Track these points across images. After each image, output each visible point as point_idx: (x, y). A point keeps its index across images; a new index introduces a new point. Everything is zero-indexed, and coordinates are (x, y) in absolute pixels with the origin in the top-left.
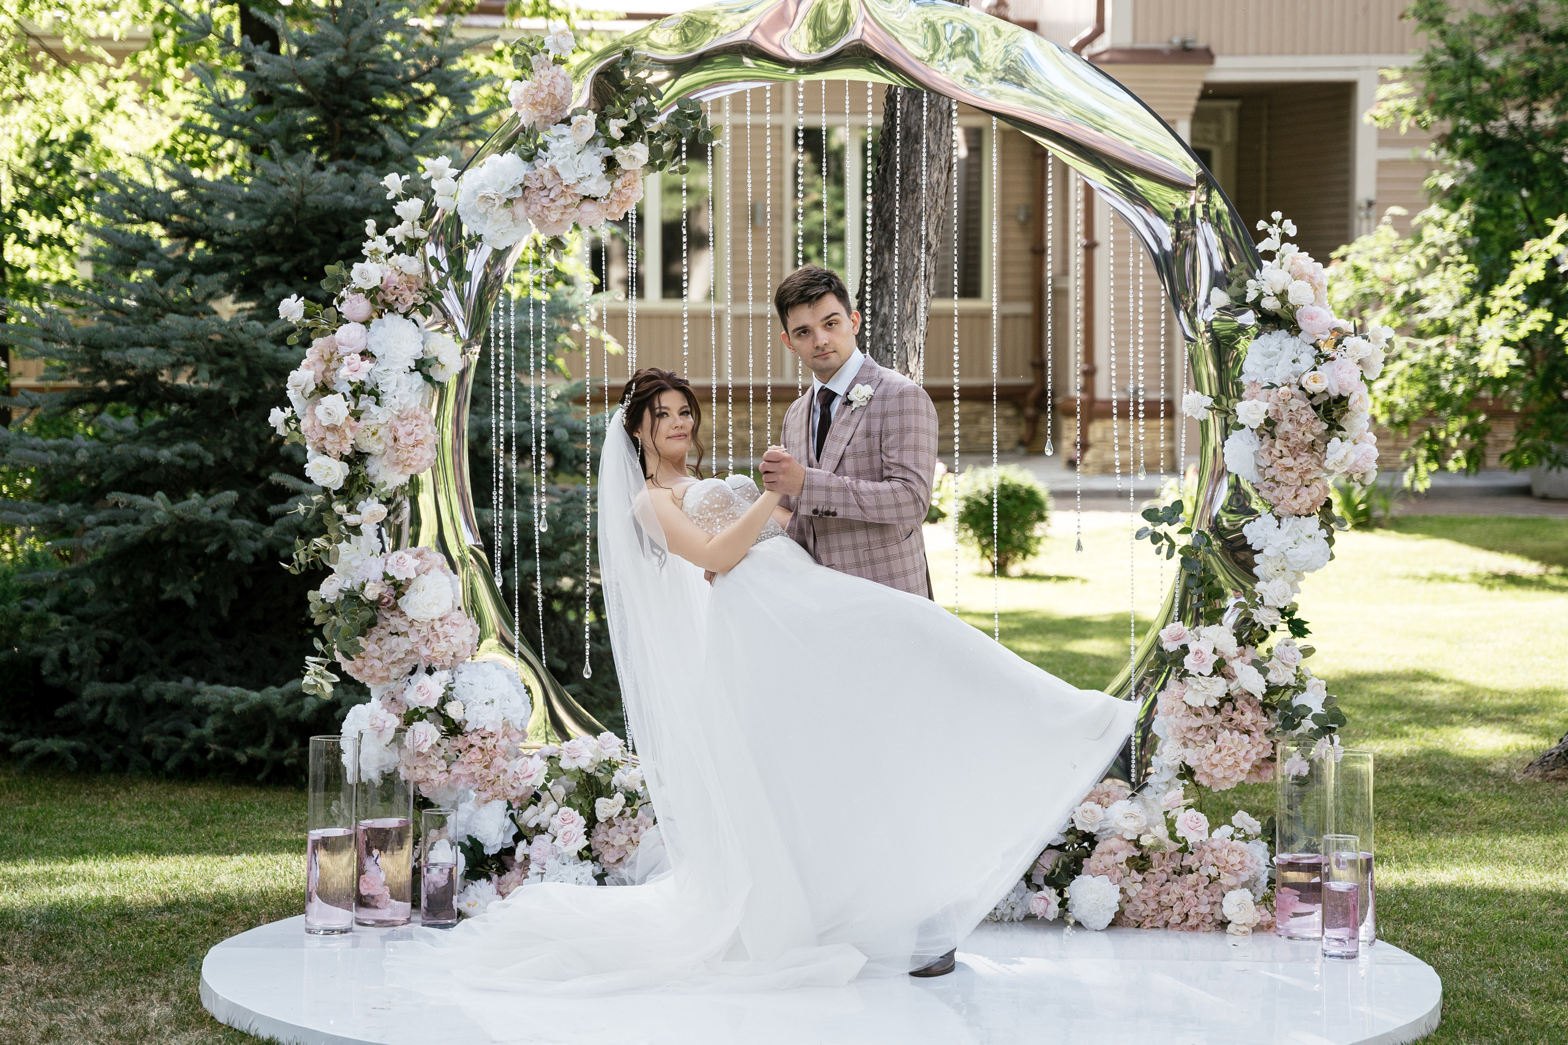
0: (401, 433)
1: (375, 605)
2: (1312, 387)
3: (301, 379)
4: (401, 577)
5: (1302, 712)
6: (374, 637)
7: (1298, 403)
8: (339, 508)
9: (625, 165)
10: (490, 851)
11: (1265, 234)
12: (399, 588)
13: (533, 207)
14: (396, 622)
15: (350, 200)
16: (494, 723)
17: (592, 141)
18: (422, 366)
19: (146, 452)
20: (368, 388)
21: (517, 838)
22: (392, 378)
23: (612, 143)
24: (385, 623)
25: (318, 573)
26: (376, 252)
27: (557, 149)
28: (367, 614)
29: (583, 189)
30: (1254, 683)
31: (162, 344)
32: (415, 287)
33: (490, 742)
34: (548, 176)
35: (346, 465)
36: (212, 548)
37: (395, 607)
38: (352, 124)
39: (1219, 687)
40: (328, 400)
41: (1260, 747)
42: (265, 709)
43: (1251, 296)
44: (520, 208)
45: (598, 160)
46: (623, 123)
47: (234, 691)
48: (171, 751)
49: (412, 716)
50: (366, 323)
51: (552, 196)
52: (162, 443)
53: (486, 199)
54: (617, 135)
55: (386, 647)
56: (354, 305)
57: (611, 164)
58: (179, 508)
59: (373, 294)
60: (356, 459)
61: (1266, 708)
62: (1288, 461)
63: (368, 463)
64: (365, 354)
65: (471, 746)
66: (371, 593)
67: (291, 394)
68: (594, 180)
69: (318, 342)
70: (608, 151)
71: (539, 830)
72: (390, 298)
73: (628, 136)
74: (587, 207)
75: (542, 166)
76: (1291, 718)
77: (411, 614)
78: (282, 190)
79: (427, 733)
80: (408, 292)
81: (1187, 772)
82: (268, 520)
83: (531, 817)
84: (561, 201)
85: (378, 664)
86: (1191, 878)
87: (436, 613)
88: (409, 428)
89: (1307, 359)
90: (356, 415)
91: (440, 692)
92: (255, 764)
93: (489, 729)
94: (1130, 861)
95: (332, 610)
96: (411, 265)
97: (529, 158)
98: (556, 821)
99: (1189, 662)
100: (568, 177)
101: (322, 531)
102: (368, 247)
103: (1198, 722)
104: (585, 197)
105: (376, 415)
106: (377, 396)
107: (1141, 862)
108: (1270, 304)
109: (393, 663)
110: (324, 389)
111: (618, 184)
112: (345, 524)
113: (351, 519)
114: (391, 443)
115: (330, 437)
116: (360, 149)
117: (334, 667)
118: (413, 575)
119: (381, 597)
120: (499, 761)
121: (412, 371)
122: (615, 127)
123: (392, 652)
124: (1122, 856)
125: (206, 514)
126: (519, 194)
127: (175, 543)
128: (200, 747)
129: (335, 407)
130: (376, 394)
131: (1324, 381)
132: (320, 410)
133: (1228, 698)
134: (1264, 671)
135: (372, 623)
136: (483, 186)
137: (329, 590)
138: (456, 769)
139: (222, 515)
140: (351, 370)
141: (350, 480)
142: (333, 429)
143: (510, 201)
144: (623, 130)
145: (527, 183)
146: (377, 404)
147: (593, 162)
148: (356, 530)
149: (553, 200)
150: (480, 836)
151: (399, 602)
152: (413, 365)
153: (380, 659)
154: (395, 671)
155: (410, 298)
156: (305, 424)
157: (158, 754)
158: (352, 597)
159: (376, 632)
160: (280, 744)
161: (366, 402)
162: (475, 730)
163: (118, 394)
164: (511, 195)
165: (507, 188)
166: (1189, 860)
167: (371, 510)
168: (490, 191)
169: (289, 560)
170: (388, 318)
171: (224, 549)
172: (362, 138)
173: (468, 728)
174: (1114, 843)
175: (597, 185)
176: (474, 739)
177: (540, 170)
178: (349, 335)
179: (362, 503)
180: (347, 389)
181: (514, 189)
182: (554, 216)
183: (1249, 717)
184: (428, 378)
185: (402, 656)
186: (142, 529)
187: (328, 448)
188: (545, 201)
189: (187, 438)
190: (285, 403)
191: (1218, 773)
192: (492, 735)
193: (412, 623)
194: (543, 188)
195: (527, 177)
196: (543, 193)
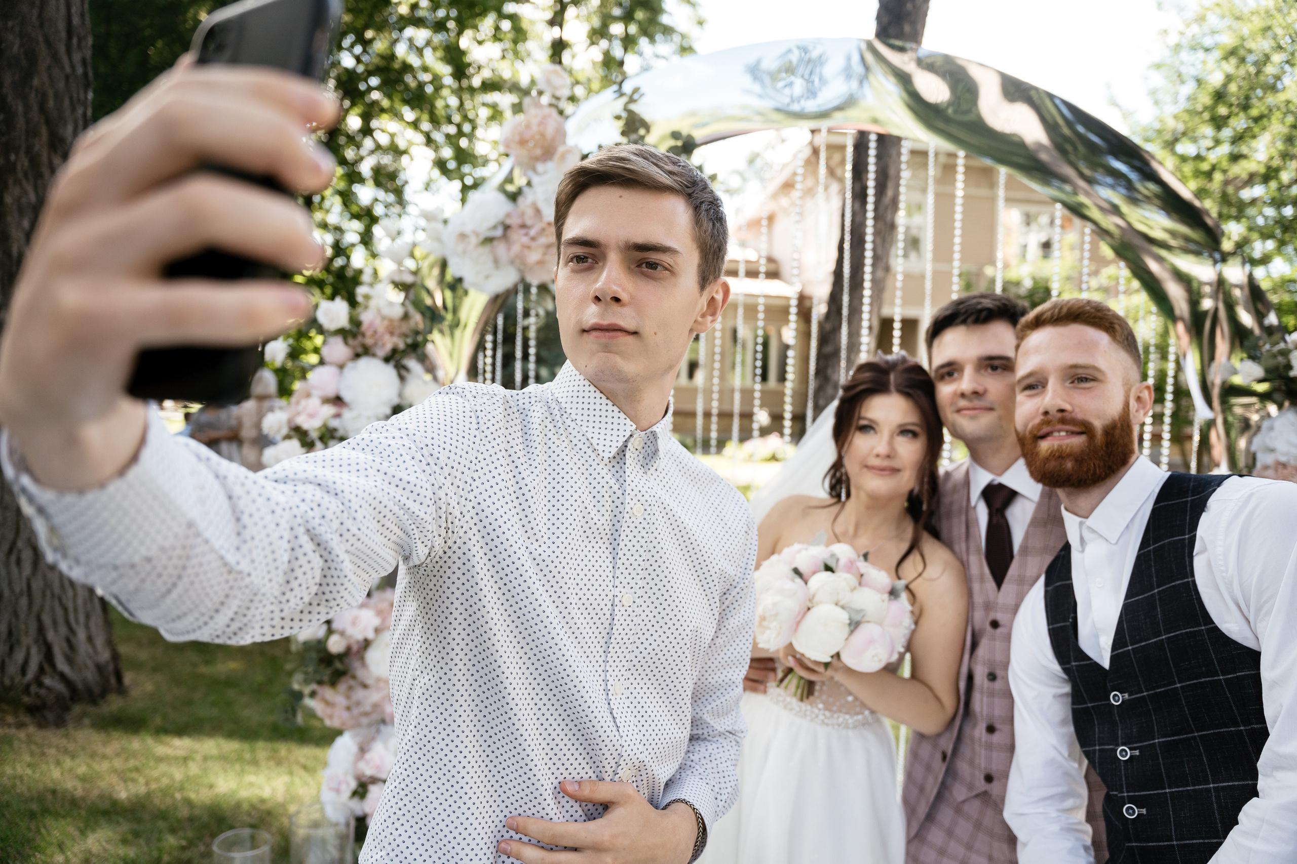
1: (341, 658)
4: (357, 636)
6: (342, 688)
12: (362, 643)
13: (514, 248)
14: (361, 676)
24: (352, 674)
27: (539, 184)
32: (397, 332)
34: (530, 212)
44: (500, 248)
50: (341, 367)
51: (533, 232)
53: (463, 236)
55: (354, 698)
56: (333, 348)
59: (348, 337)
64: (338, 400)
66: (334, 648)
72: (369, 341)
75: (525, 202)
77: (374, 670)
80: (388, 337)
85: (346, 715)
96: (392, 308)
97: (514, 197)
109: (362, 714)
118: (370, 635)
119: (344, 651)
123: (359, 703)
126: (499, 232)
135: (339, 674)
136: (463, 225)
140: (308, 415)
143: (489, 240)
145: (508, 222)
149: (533, 239)
151: (365, 656)
152: (388, 412)
153: (348, 709)
155: (389, 343)
159: (343, 684)
164: (492, 233)
165: (486, 226)
168: (468, 229)
170: (364, 362)
177: (523, 208)
178: (322, 378)
181: (495, 227)
182: (533, 257)
188: (525, 240)
193: (373, 680)
194: (523, 226)
195: (508, 215)
196: (523, 231)
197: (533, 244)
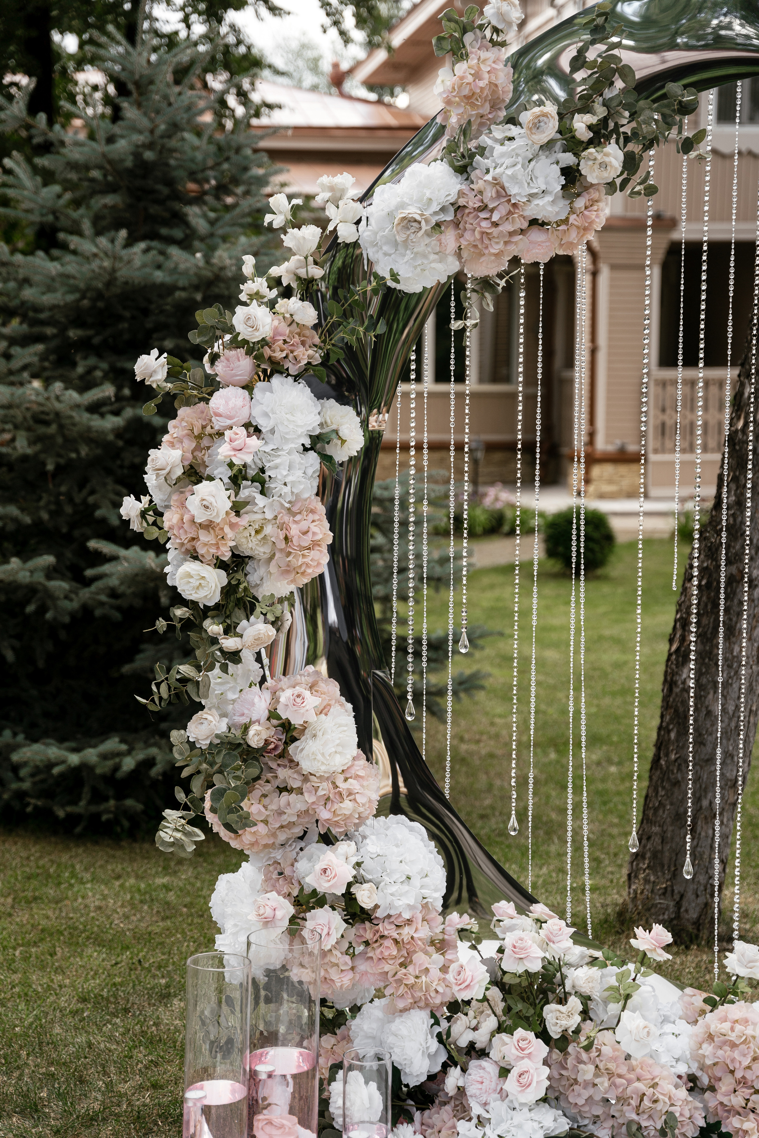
0: (294, 531)
1: (259, 752)
3: (164, 461)
4: (296, 721)
6: (257, 793)
8: (213, 628)
9: (592, 177)
10: (414, 1080)
12: (291, 732)
13: (468, 235)
14: (284, 774)
16: (410, 907)
17: (551, 144)
18: (319, 443)
20: (251, 472)
21: (447, 1062)
22: (282, 460)
23: (576, 146)
24: (269, 775)
25: (184, 708)
26: (257, 296)
27: (502, 155)
29: (534, 211)
32: (311, 342)
33: (407, 932)
34: (490, 192)
35: (223, 573)
36: (30, 608)
37: (283, 755)
38: (154, 209)
40: (204, 488)
44: (449, 236)
45: (556, 170)
46: (590, 119)
47: (55, 750)
49: (308, 902)
50: (248, 387)
51: (495, 217)
53: (409, 223)
54: (584, 135)
55: (273, 807)
56: (231, 364)
57: (572, 175)
59: (258, 349)
60: (236, 564)
63: (248, 568)
64: (250, 428)
65: (382, 937)
66: (255, 738)
67: (150, 479)
68: (549, 198)
69: (184, 412)
70: (568, 159)
71: (476, 1052)
72: (280, 355)
73: (599, 136)
74: (536, 235)
75: (482, 178)
77: (306, 766)
79: (328, 922)
80: (301, 349)
83: (462, 1032)
84: (507, 227)
85: (261, 828)
87: (338, 763)
88: (304, 525)
90: (237, 509)
91: (348, 874)
93: (406, 916)
95: (201, 754)
96: (305, 311)
97: (463, 168)
100: (519, 193)
102: (248, 288)
104: (534, 222)
105: (263, 508)
106: (263, 483)
109: (282, 827)
110: (195, 474)
111: (580, 203)
112: (221, 650)
113: (230, 643)
114: (282, 545)
115: (204, 537)
117: (199, 822)
118: (311, 720)
119: (267, 742)
120: (418, 957)
121: (306, 449)
122: (582, 125)
123: (280, 813)
126: (449, 217)
129: (213, 498)
130: (261, 481)
132: (193, 503)
135: (256, 775)
136: (402, 205)
137: (199, 730)
138: (363, 967)
140: (233, 449)
141: (228, 591)
142: (208, 526)
143: (438, 225)
144: (590, 127)
145: (462, 202)
146: (262, 493)
147: (551, 173)
148: (235, 657)
149: (496, 225)
150: (400, 1062)
151: (291, 748)
152: (308, 443)
153: (266, 822)
154: (282, 837)
155: (303, 355)
156: (170, 519)
158: (230, 743)
159: (260, 788)
161: (249, 490)
162: (389, 916)
164: (442, 217)
165: (435, 207)
167: (253, 629)
168: (413, 211)
169: (148, 694)
170: (277, 380)
173: (380, 914)
175: (551, 205)
176: (387, 929)
177: (479, 185)
178: (227, 403)
179: (244, 622)
180: (226, 473)
181: (443, 209)
184: (325, 459)
185: (294, 819)
187: (201, 551)
188: (485, 224)
190: (141, 490)
192: (409, 922)
193: (306, 778)
194: (484, 208)
195: (461, 194)
196: (483, 215)
197: (495, 231)
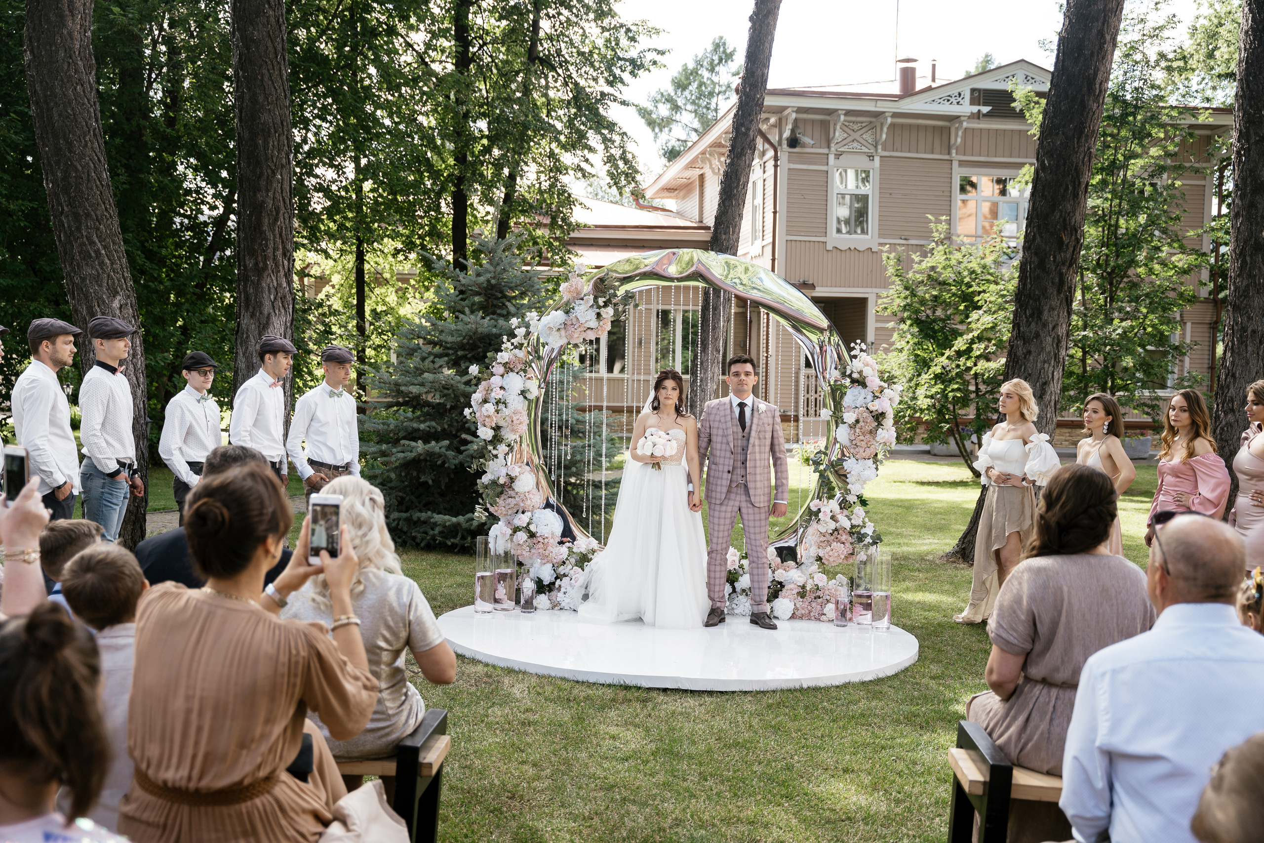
0: (514, 419)
1: (503, 486)
2: (871, 408)
3: (476, 397)
4: (513, 475)
5: (865, 535)
7: (866, 414)
8: (490, 448)
9: (604, 316)
10: (546, 583)
11: (854, 348)
12: (512, 479)
13: (569, 332)
14: (511, 493)
15: (494, 330)
16: (550, 534)
17: (592, 306)
18: (523, 393)
19: (415, 425)
20: (502, 401)
21: (556, 578)
22: (512, 397)
23: (599, 307)
24: (506, 493)
25: (481, 473)
26: (506, 349)
27: (578, 309)
28: (500, 489)
30: (847, 524)
31: (422, 384)
32: (521, 362)
33: (545, 541)
34: (574, 320)
35: (493, 431)
36: (439, 462)
37: (510, 487)
38: (495, 302)
39: (832, 525)
40: (487, 405)
41: (848, 548)
42: (458, 524)
43: (848, 372)
44: (563, 332)
45: (594, 314)
46: (604, 299)
47: (447, 517)
48: (423, 539)
49: (516, 530)
50: (502, 376)
51: (577, 327)
52: (421, 422)
53: (550, 328)
54: (602, 304)
55: (507, 502)
56: (498, 369)
57: (599, 315)
58: (427, 447)
59: (505, 365)
60: (497, 428)
61: (851, 534)
62: (862, 438)
63: (501, 430)
64: (502, 388)
65: (539, 542)
66: (502, 481)
67: (473, 403)
68: (592, 321)
69: (483, 383)
70: (598, 311)
71: (565, 575)
72: (512, 367)
73: (606, 305)
74: (589, 332)
75: (572, 316)
76: (861, 538)
77: (517, 490)
78: (469, 326)
79: (522, 536)
80: (518, 364)
81: (819, 559)
82: (460, 452)
83: (562, 570)
84: (581, 330)
85: (503, 509)
86: (819, 600)
87: (526, 489)
88: (517, 417)
89: (870, 397)
90: (497, 411)
91: (527, 520)
92: (454, 546)
93: (546, 536)
94: (798, 593)
95: (486, 487)
96: (521, 354)
97: (567, 312)
98: (572, 572)
99: (821, 515)
100: (582, 320)
101: (483, 457)
102: (504, 346)
103: (823, 539)
104: (588, 328)
105: (506, 412)
107: (802, 594)
108: (855, 376)
109: (509, 509)
110: (485, 401)
111: (602, 323)
112: (492, 454)
113: (494, 452)
114: (511, 423)
115: (487, 420)
116: (499, 311)
117: (486, 510)
118: (518, 475)
119: (505, 483)
120: (549, 548)
121: (519, 395)
122: (601, 301)
123: (509, 504)
124: (795, 592)
125: (437, 449)
126: (563, 327)
127: (425, 460)
128: (434, 538)
129: (490, 408)
130: (505, 403)
131: (876, 406)
132: (483, 409)
133: (836, 530)
134: (850, 519)
135: (502, 493)
136: (549, 324)
137: (486, 479)
138: (533, 551)
139: (443, 450)
140: (497, 394)
141: (495, 437)
142: (489, 417)
143: (559, 329)
144: (604, 302)
145: (566, 322)
146: (506, 407)
147: (592, 314)
148: (496, 456)
149: (577, 329)
150: (542, 577)
151: (512, 485)
152: (520, 393)
153: (504, 507)
154: (510, 512)
155: (520, 366)
156: (478, 415)
157: (418, 541)
158: (494, 483)
159: (503, 497)
160: (463, 538)
161: (501, 406)
162: (539, 537)
163: (405, 404)
164: (560, 327)
165: (558, 324)
166: (819, 593)
167: (502, 448)
168: (551, 326)
169: (470, 467)
170: (510, 374)
171: (444, 463)
172: (500, 307)
173: (537, 535)
174: (792, 586)
175: (593, 323)
178: (496, 381)
179: (499, 446)
180: (494, 401)
181: (561, 325)
182: (576, 336)
183: (844, 537)
184: (525, 398)
185: (513, 506)
186: (413, 455)
187: (486, 424)
188: (573, 329)
189: (431, 420)
190: (470, 406)
191: (831, 559)
192: (547, 538)
193: (517, 493)
194: (573, 324)
195: (566, 320)
196: (573, 326)
197: (577, 331)
